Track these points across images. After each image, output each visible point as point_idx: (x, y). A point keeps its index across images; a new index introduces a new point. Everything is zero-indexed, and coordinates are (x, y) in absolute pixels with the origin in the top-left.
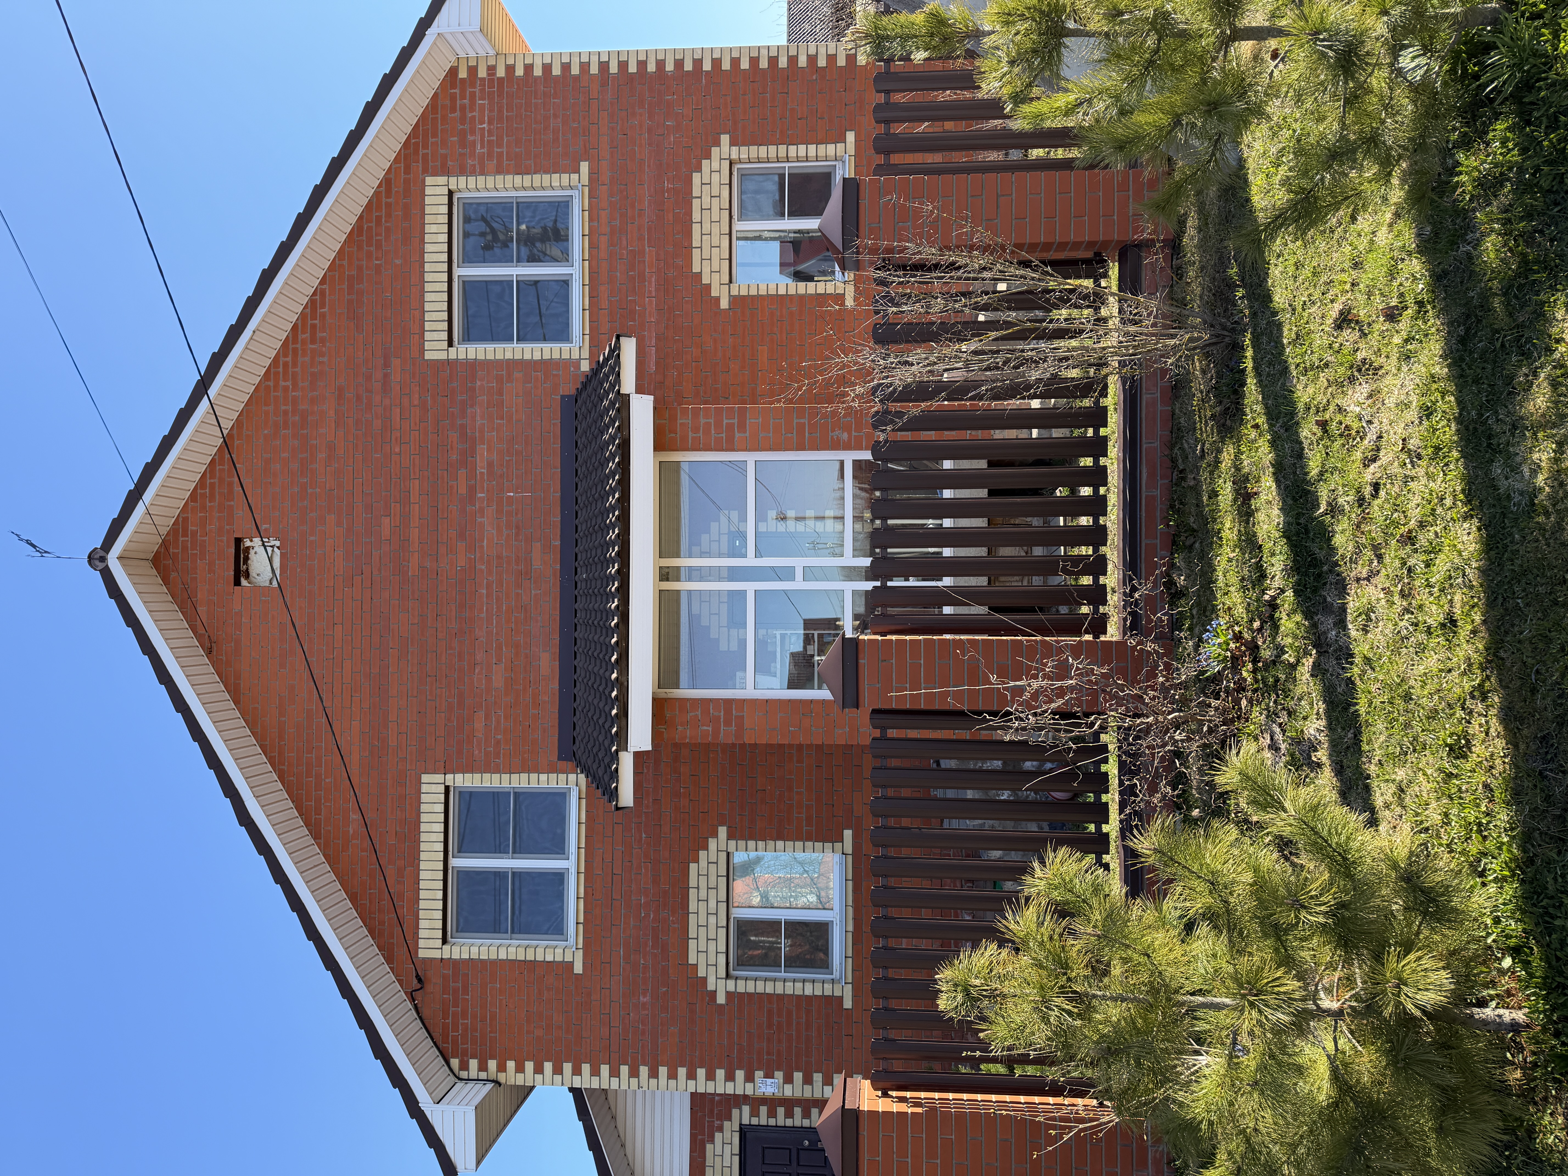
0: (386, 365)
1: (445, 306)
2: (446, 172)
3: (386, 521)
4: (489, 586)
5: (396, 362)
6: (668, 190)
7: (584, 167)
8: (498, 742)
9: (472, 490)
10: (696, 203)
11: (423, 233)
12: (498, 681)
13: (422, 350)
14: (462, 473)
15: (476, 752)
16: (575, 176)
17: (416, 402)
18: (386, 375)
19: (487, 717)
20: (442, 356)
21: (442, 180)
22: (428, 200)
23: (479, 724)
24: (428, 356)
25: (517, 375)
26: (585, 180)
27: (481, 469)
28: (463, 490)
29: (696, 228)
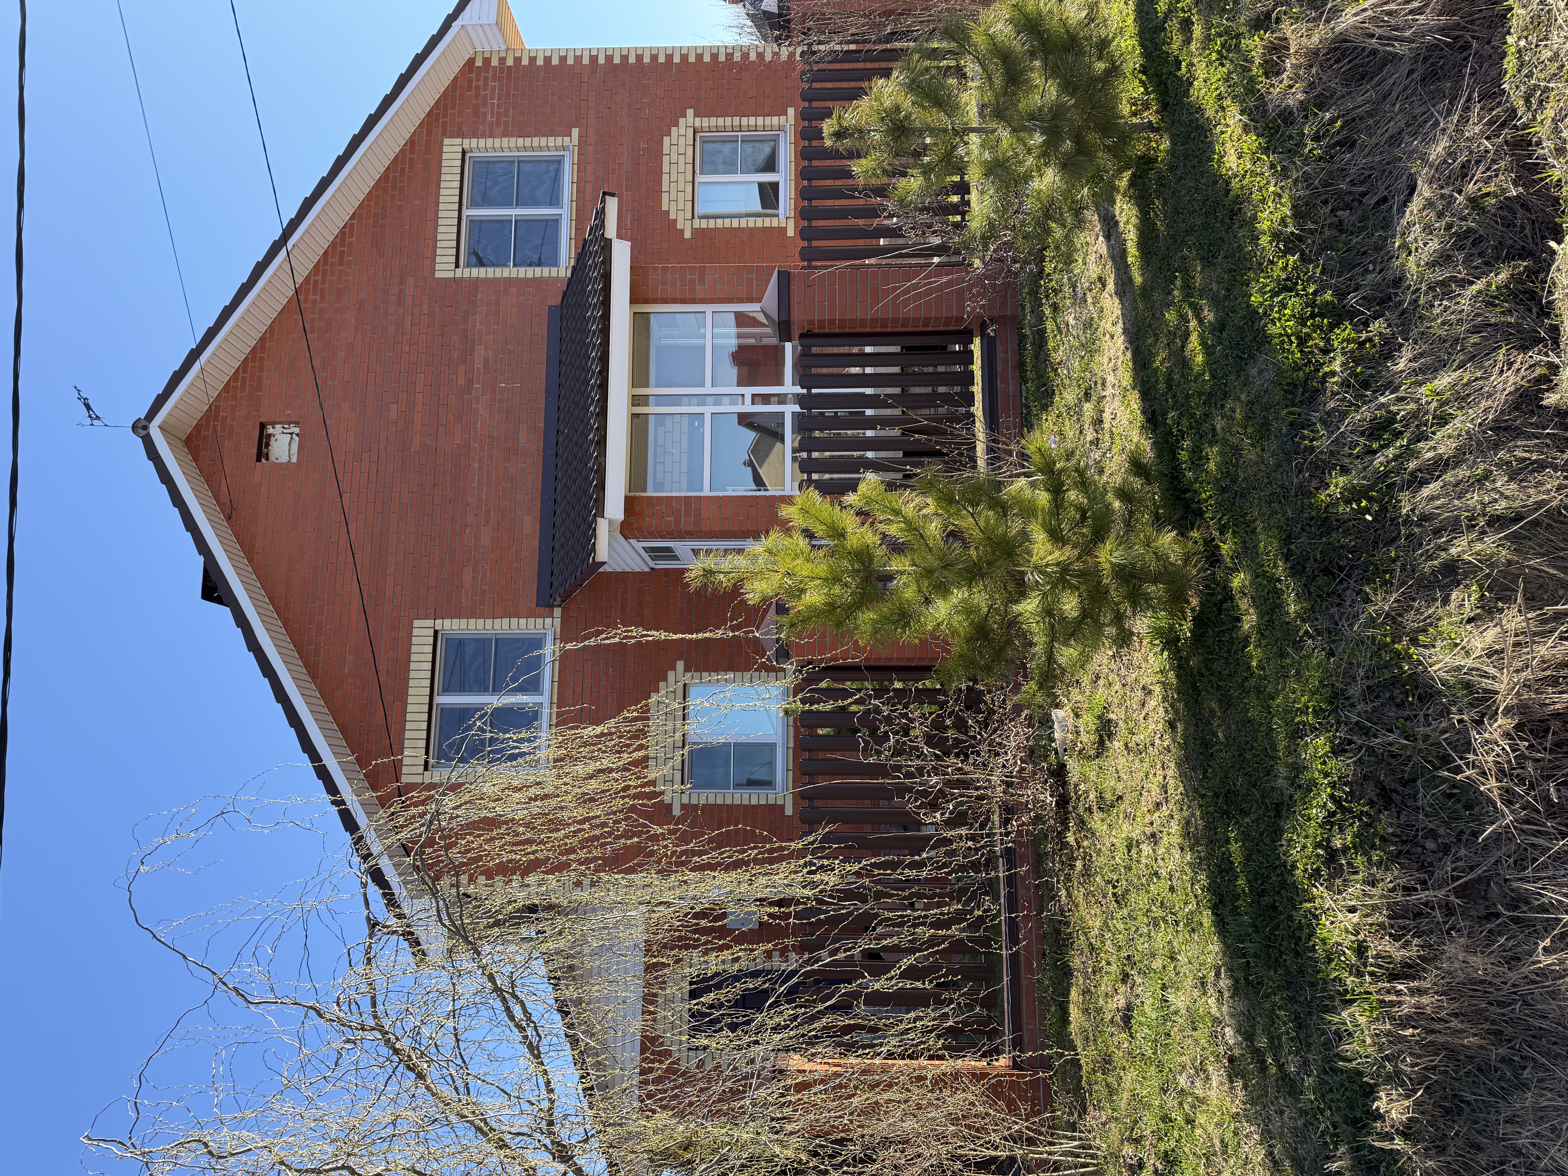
0: (402, 282)
1: (454, 236)
2: (461, 135)
3: (394, 407)
4: (480, 461)
5: (410, 280)
6: (643, 149)
7: (575, 132)
8: (484, 592)
9: (470, 382)
10: (666, 159)
11: (439, 181)
12: (486, 538)
13: (433, 270)
14: (462, 368)
15: (464, 600)
16: (567, 139)
17: (426, 312)
18: (401, 291)
19: (475, 570)
20: (450, 275)
21: (458, 141)
22: (444, 156)
23: (467, 577)
24: (438, 275)
25: (513, 290)
26: (575, 140)
27: (479, 365)
28: (461, 382)
29: (665, 178)
